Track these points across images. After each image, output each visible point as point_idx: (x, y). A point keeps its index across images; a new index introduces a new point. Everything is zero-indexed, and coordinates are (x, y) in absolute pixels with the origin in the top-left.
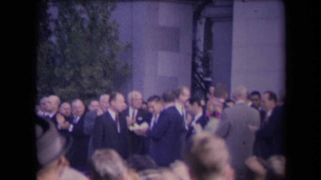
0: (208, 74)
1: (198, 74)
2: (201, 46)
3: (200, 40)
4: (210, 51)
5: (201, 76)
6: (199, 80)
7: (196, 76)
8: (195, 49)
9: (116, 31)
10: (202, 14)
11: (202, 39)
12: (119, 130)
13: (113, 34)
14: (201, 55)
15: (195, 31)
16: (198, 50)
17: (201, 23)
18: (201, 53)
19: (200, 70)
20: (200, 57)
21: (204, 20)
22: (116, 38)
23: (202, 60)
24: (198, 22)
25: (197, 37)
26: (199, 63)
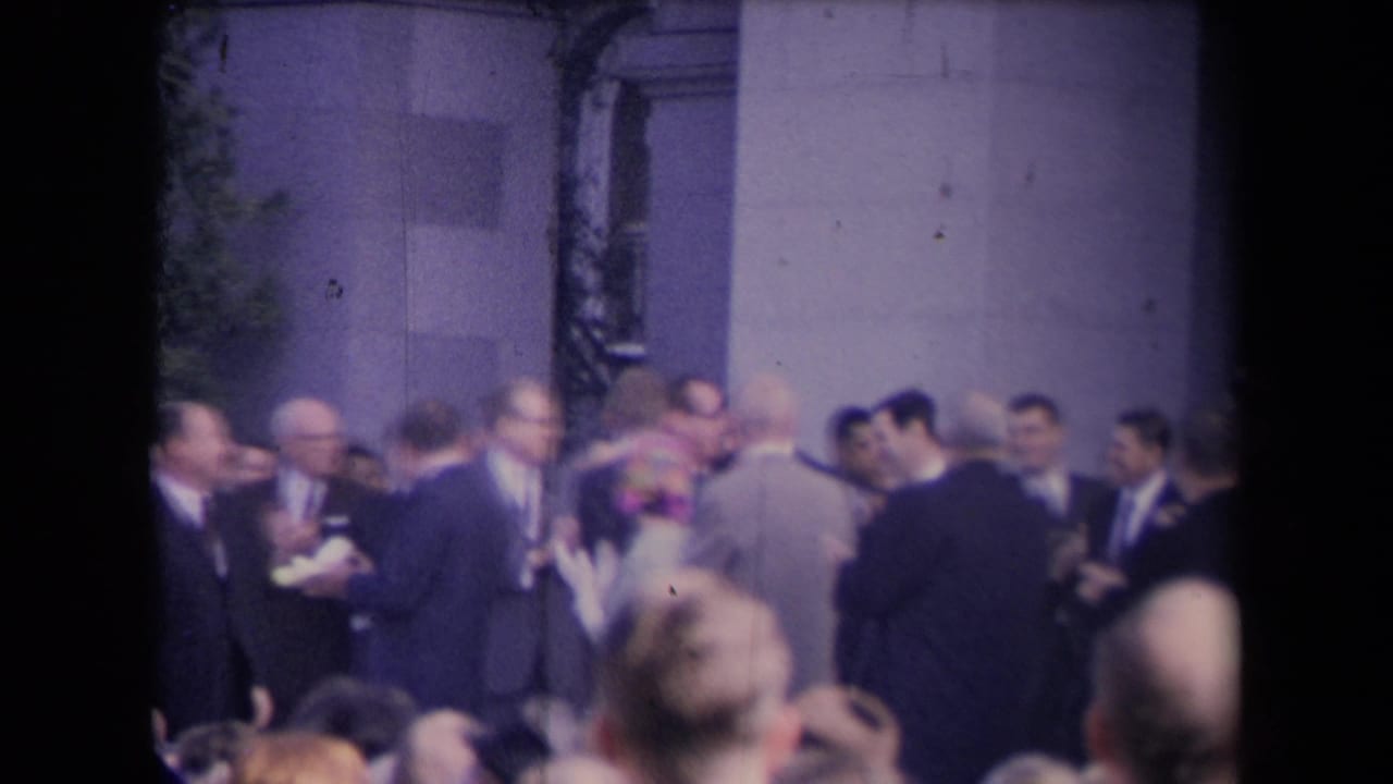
0: (628, 325)
1: (585, 326)
2: (595, 202)
3: (595, 182)
4: (635, 227)
5: (598, 334)
6: (588, 354)
7: (576, 333)
8: (568, 216)
9: (224, 132)
10: (602, 62)
11: (603, 172)
12: (222, 568)
13: (210, 149)
14: (598, 244)
15: (567, 138)
16: (586, 222)
17: (598, 105)
18: (597, 232)
19: (594, 308)
20: (590, 253)
21: (610, 92)
22: (225, 167)
23: (599, 265)
24: (587, 98)
25: (581, 166)
26: (590, 277)
